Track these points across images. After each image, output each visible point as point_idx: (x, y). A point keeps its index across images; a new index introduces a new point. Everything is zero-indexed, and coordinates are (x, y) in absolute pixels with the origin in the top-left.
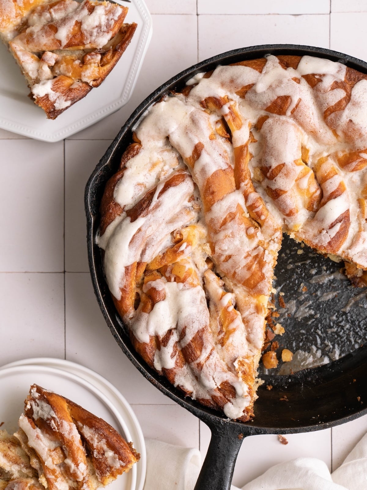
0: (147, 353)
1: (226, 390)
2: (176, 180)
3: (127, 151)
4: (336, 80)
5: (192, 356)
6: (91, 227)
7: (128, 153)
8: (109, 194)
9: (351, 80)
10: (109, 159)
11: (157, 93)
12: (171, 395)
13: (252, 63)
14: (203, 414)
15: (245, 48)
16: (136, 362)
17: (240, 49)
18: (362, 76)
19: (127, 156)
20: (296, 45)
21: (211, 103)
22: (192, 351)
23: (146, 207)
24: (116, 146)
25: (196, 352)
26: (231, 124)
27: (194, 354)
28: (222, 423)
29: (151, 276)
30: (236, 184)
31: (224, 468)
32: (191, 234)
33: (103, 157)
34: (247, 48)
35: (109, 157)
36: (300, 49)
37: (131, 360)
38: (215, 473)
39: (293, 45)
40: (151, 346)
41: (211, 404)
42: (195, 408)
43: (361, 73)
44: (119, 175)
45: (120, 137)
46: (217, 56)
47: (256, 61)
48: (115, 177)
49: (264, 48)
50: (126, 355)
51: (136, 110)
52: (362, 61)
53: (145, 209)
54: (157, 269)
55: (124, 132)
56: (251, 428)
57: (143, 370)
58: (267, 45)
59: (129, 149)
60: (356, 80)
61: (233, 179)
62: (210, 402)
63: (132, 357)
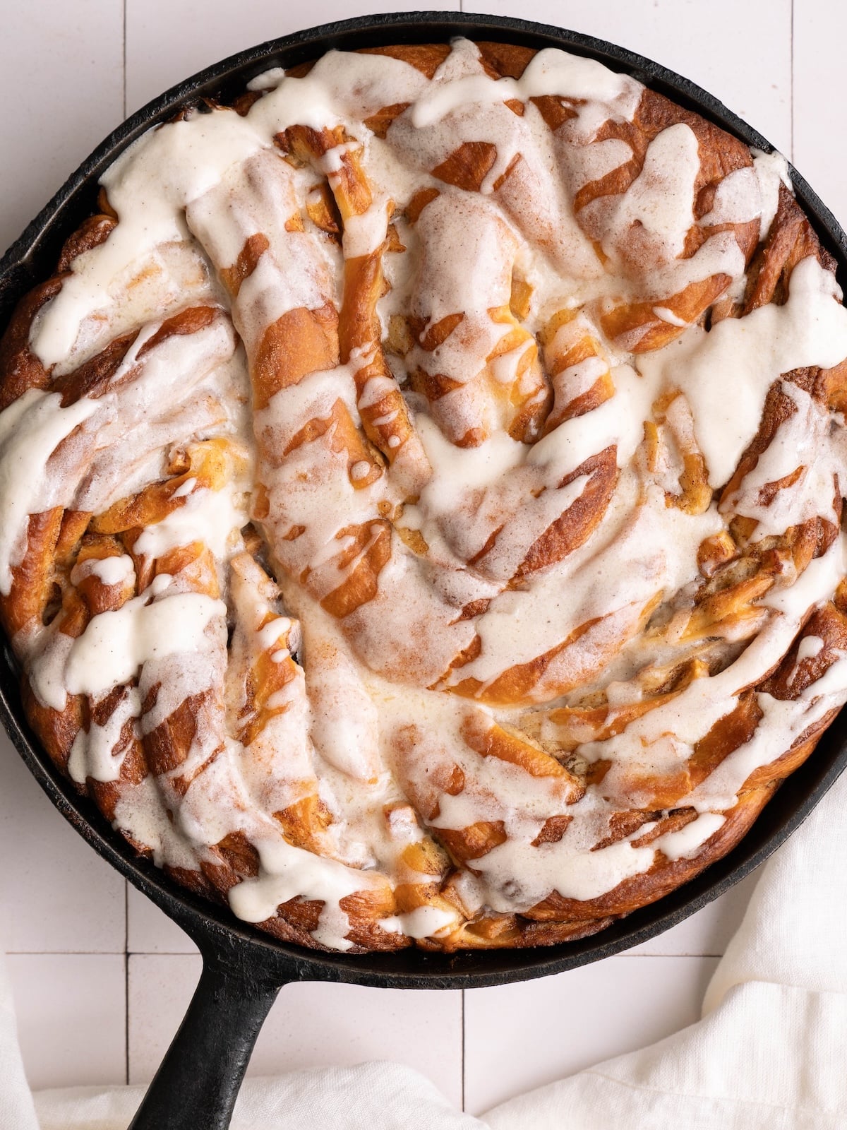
0: (54, 734)
1: (237, 854)
2: (192, 321)
3: (79, 232)
4: (611, 116)
5: (163, 757)
7: (82, 236)
8: (19, 331)
9: (650, 123)
10: (29, 251)
11: (168, 99)
12: (113, 855)
13: (413, 53)
14: (187, 913)
15: (402, 14)
16: (36, 764)
17: (389, 14)
18: (679, 114)
19: (78, 244)
20: (529, 22)
21: (300, 141)
22: (165, 745)
23: (105, 375)
24: (50, 220)
25: (177, 750)
26: (343, 198)
27: (170, 754)
28: (231, 942)
29: (96, 548)
30: (340, 348)
31: (224, 1053)
32: (212, 461)
33: (16, 244)
34: (407, 13)
35: (30, 246)
36: (537, 33)
37: (24, 757)
38: (200, 1064)
39: (521, 20)
40: (67, 718)
41: (199, 884)
42: (169, 896)
43: (679, 108)
44: (50, 287)
45: (64, 199)
46: (327, 25)
47: (424, 49)
48: (41, 290)
49: (448, 20)
50: (14, 742)
51: (110, 136)
52: (689, 82)
53: (101, 379)
54: (115, 532)
55: (75, 188)
56: (302, 964)
57: (52, 786)
59: (86, 227)
60: (663, 122)
61: (334, 337)
62: (196, 879)
63: (28, 750)
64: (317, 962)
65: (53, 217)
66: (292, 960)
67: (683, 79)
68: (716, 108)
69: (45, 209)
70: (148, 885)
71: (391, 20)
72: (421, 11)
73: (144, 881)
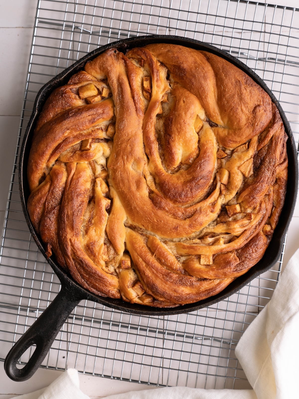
0: (34, 215)
1: (77, 261)
3: (76, 74)
5: (63, 229)
6: (33, 118)
7: (77, 76)
8: (52, 98)
9: (246, 84)
10: (63, 77)
11: (112, 45)
13: (185, 49)
17: (180, 37)
18: (254, 84)
19: (75, 77)
21: (147, 64)
22: (64, 226)
23: (71, 116)
25: (67, 229)
26: (154, 83)
27: (65, 229)
28: (71, 284)
29: (59, 165)
30: (143, 125)
31: (61, 315)
32: (97, 149)
33: (60, 74)
35: (64, 75)
36: (220, 52)
38: (53, 316)
40: (38, 211)
42: (56, 267)
43: (255, 83)
44: (63, 88)
47: (188, 49)
48: (60, 88)
49: (196, 42)
51: (94, 51)
54: (65, 162)
56: (89, 295)
57: (32, 228)
58: (199, 41)
59: (79, 73)
60: (250, 85)
61: (142, 122)
64: (93, 296)
65: (72, 69)
66: (86, 293)
67: (257, 75)
68: (264, 86)
69: (70, 66)
70: (51, 262)
71: (180, 38)
72: (189, 38)
73: (51, 261)
